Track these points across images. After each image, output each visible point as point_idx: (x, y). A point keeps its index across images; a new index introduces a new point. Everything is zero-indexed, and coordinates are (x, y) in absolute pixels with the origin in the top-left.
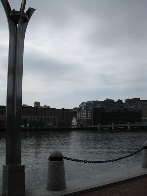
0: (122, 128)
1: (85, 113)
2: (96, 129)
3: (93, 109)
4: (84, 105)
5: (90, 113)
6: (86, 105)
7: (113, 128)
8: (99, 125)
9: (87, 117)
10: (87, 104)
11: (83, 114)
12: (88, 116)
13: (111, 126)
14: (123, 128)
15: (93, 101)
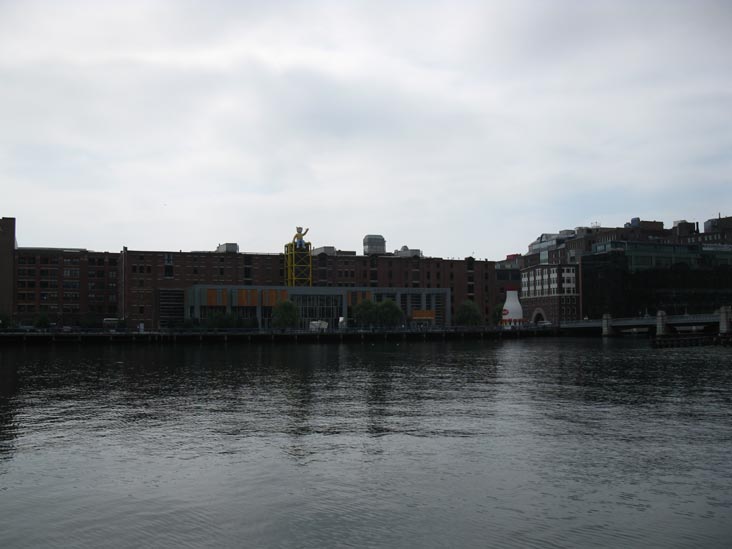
0: (694, 328)
1: (554, 276)
2: (596, 332)
3: (584, 259)
4: (549, 244)
5: (572, 275)
6: (554, 242)
7: (660, 331)
8: (604, 317)
9: (560, 289)
10: (559, 241)
11: (546, 277)
12: (565, 285)
13: (651, 322)
14: (701, 328)
15: (581, 229)
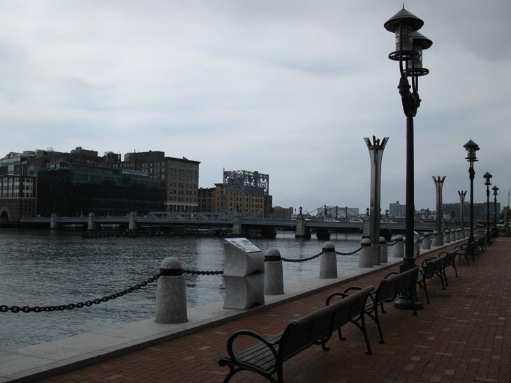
0: (114, 225)
1: (17, 184)
2: (46, 226)
3: (40, 173)
4: (15, 160)
5: (31, 184)
6: (19, 159)
7: (90, 227)
8: (52, 215)
9: (21, 194)
10: (23, 159)
11: (11, 184)
12: (25, 191)
13: (85, 220)
14: (118, 225)
15: (39, 152)
